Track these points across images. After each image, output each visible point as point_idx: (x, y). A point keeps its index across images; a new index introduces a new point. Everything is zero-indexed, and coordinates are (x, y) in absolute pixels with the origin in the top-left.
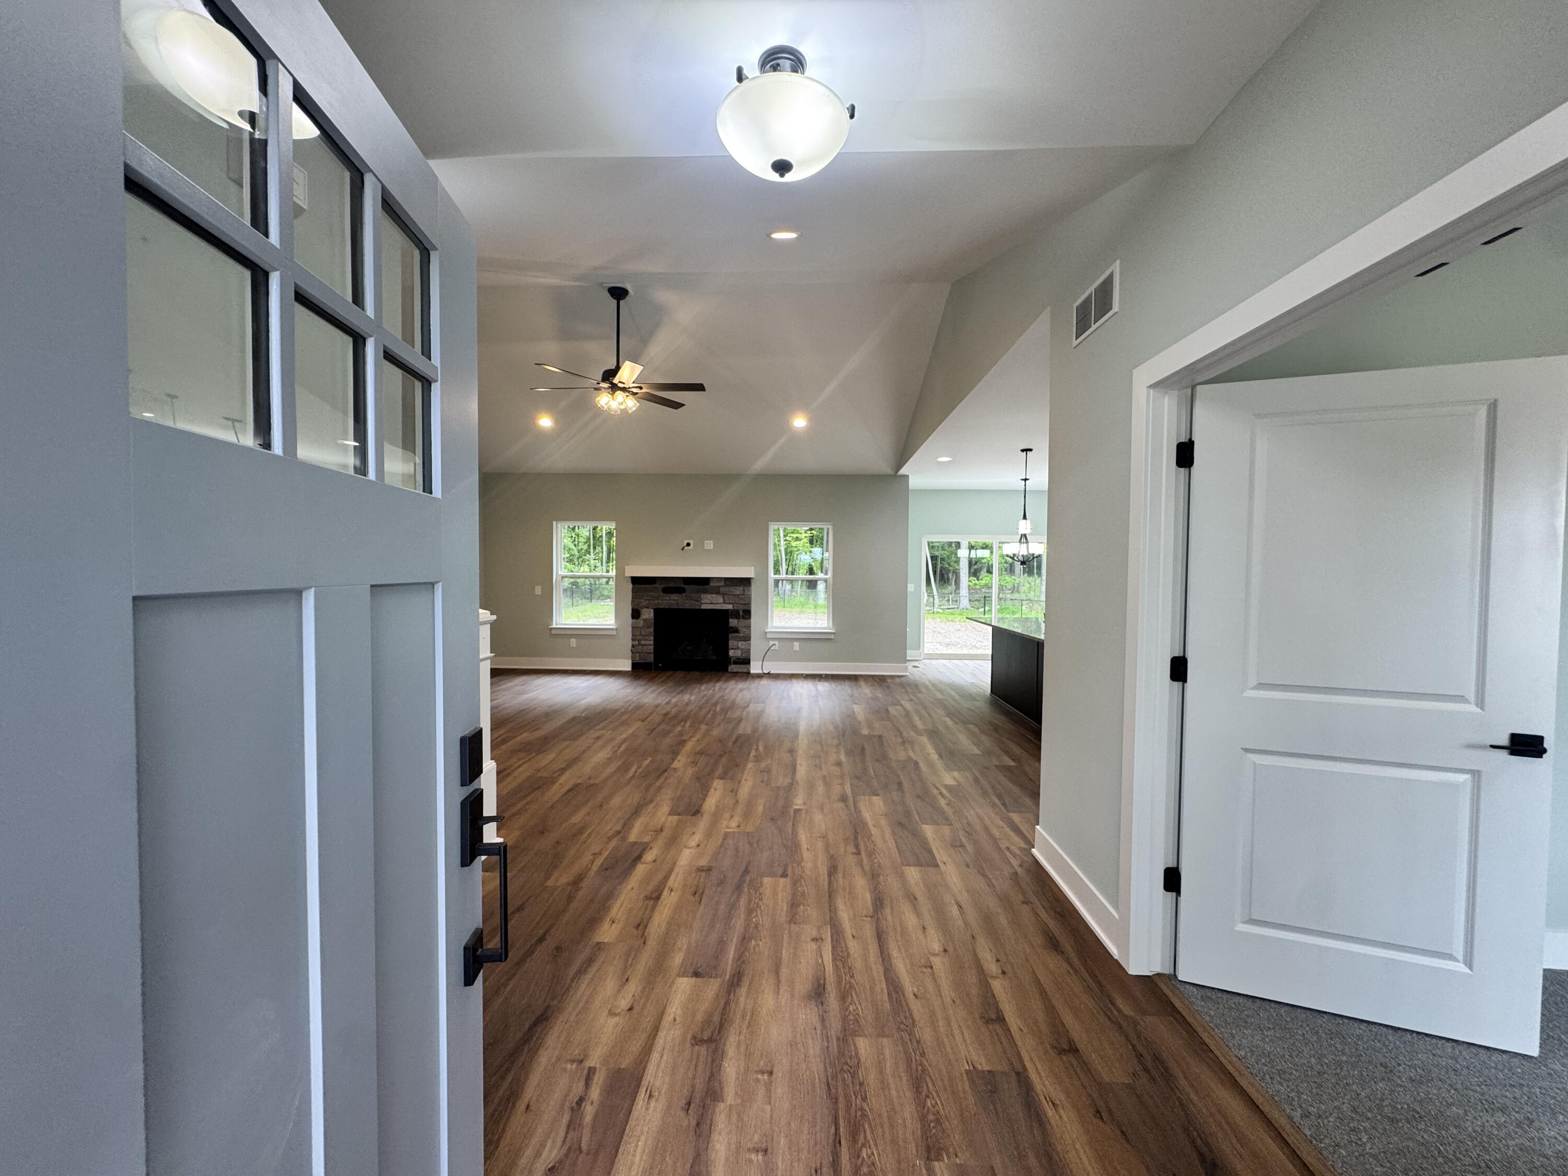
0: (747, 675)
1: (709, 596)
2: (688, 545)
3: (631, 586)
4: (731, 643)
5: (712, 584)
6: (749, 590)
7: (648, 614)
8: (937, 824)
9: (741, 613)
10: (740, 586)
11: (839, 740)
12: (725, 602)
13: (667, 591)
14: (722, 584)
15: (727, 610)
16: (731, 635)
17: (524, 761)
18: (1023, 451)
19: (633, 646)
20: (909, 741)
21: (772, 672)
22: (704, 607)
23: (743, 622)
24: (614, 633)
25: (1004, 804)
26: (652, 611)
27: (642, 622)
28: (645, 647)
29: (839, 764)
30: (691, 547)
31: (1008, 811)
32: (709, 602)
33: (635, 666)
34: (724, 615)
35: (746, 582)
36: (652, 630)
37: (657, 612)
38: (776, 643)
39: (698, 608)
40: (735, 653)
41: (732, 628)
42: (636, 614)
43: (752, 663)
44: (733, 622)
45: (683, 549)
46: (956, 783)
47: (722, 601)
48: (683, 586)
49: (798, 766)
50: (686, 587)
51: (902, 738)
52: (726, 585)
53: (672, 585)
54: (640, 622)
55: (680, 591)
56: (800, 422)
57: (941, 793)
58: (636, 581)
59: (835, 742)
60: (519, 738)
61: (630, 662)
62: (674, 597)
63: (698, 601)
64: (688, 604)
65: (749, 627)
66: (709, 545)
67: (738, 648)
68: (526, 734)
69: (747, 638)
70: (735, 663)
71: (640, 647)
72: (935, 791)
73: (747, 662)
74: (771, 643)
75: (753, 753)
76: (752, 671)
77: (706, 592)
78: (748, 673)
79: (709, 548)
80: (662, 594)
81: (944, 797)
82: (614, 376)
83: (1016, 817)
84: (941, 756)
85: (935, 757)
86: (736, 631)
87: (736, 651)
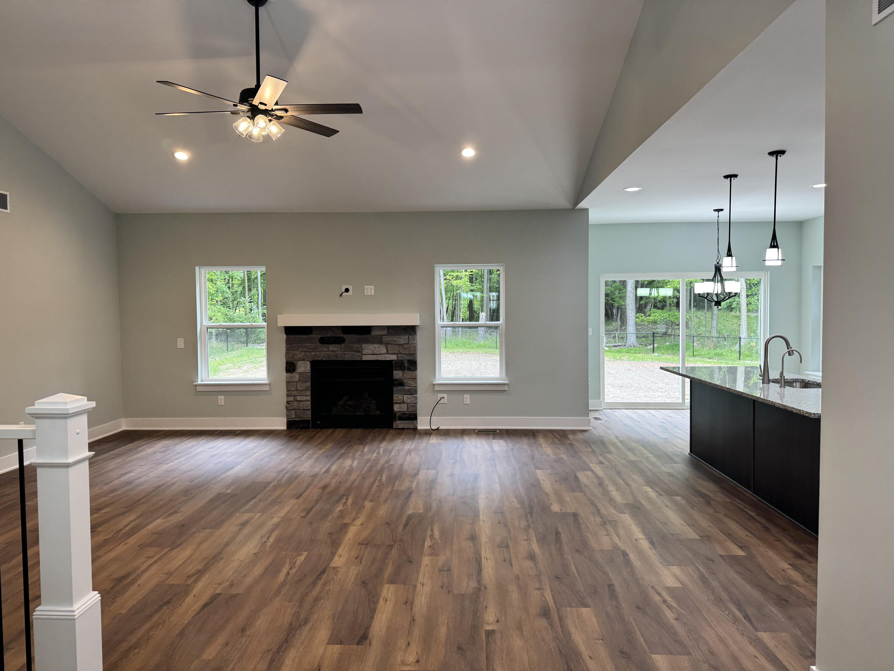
0: (414, 432)
1: (371, 346)
2: (347, 290)
3: (284, 336)
4: (396, 397)
5: (374, 333)
6: (414, 339)
7: (304, 367)
8: (671, 653)
9: (406, 364)
10: (404, 335)
11: (528, 521)
12: (388, 353)
13: (324, 341)
14: (385, 332)
15: (392, 361)
16: (395, 389)
17: (153, 560)
18: (726, 177)
19: (288, 402)
20: (610, 522)
21: (441, 428)
22: (365, 358)
23: (408, 374)
24: (267, 388)
25: (747, 617)
26: (309, 363)
27: (298, 376)
28: (301, 403)
29: (532, 557)
30: (350, 293)
31: (756, 629)
32: (370, 352)
33: (290, 424)
34: (388, 366)
35: (411, 330)
36: (309, 384)
37: (314, 364)
38: (445, 395)
39: (359, 359)
40: (400, 407)
41: (397, 380)
42: (290, 367)
43: (418, 418)
44: (397, 374)
45: (340, 296)
46: (681, 586)
47: (385, 351)
48: (342, 335)
49: (483, 561)
50: (345, 336)
51: (602, 517)
52: (389, 334)
53: (330, 334)
54: (296, 376)
55: (338, 341)
56: (469, 152)
57: (665, 601)
58: (290, 331)
59: (524, 523)
60: (150, 527)
61: (286, 418)
62: (332, 347)
63: (359, 352)
64: (348, 356)
65: (415, 379)
66: (370, 290)
67: (403, 402)
68: (159, 521)
69: (413, 392)
70: (401, 418)
71: (296, 404)
72: (657, 598)
73: (413, 417)
74: (440, 395)
75: (428, 543)
76: (419, 428)
77: (368, 342)
78: (415, 429)
79: (369, 293)
80: (319, 344)
81: (670, 607)
82: (254, 96)
83: (765, 637)
84: (652, 543)
85: (645, 544)
86: (401, 383)
87: (402, 405)
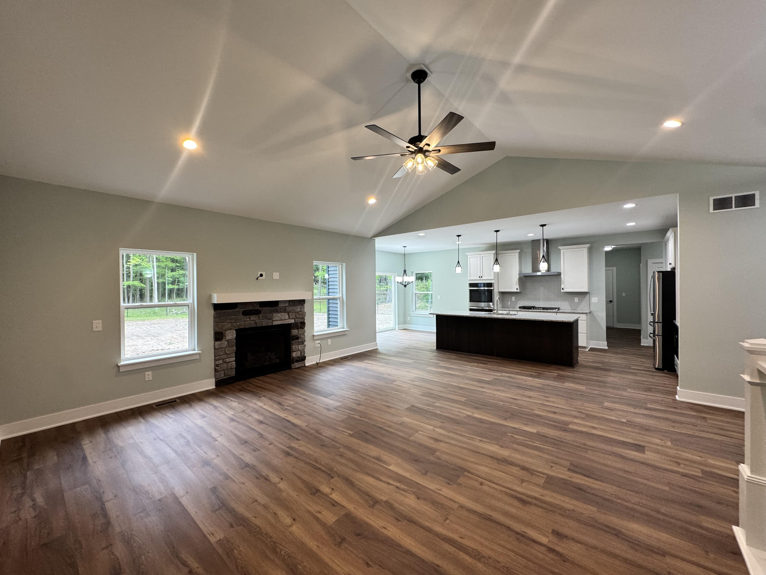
1: (279, 315)
2: (261, 275)
3: (212, 312)
4: (294, 347)
5: (281, 305)
6: (304, 308)
7: (231, 335)
9: (299, 325)
10: (299, 305)
12: (289, 318)
13: (245, 313)
14: (287, 304)
15: (291, 324)
16: (293, 342)
19: (216, 365)
21: (319, 362)
22: (275, 323)
23: (301, 331)
24: (198, 357)
26: (235, 331)
27: (226, 343)
28: (229, 364)
30: (264, 277)
32: (279, 319)
33: (219, 383)
34: (289, 327)
35: (302, 302)
36: (234, 348)
37: (238, 331)
38: (319, 342)
39: (271, 324)
40: (297, 354)
41: (295, 336)
42: (218, 336)
43: (306, 359)
44: (295, 332)
45: (257, 279)
47: (287, 317)
48: (259, 308)
50: (261, 309)
52: (290, 305)
53: (250, 308)
54: (224, 343)
55: (257, 312)
56: (372, 201)
58: (217, 307)
61: (214, 380)
62: (253, 318)
63: (270, 319)
64: (265, 323)
65: (303, 334)
66: (276, 276)
67: (298, 350)
69: (303, 342)
70: (297, 361)
71: (225, 365)
73: (303, 359)
74: (317, 343)
76: (306, 365)
77: (277, 312)
78: (304, 366)
79: (276, 278)
80: (243, 316)
86: (297, 338)
87: (298, 352)
